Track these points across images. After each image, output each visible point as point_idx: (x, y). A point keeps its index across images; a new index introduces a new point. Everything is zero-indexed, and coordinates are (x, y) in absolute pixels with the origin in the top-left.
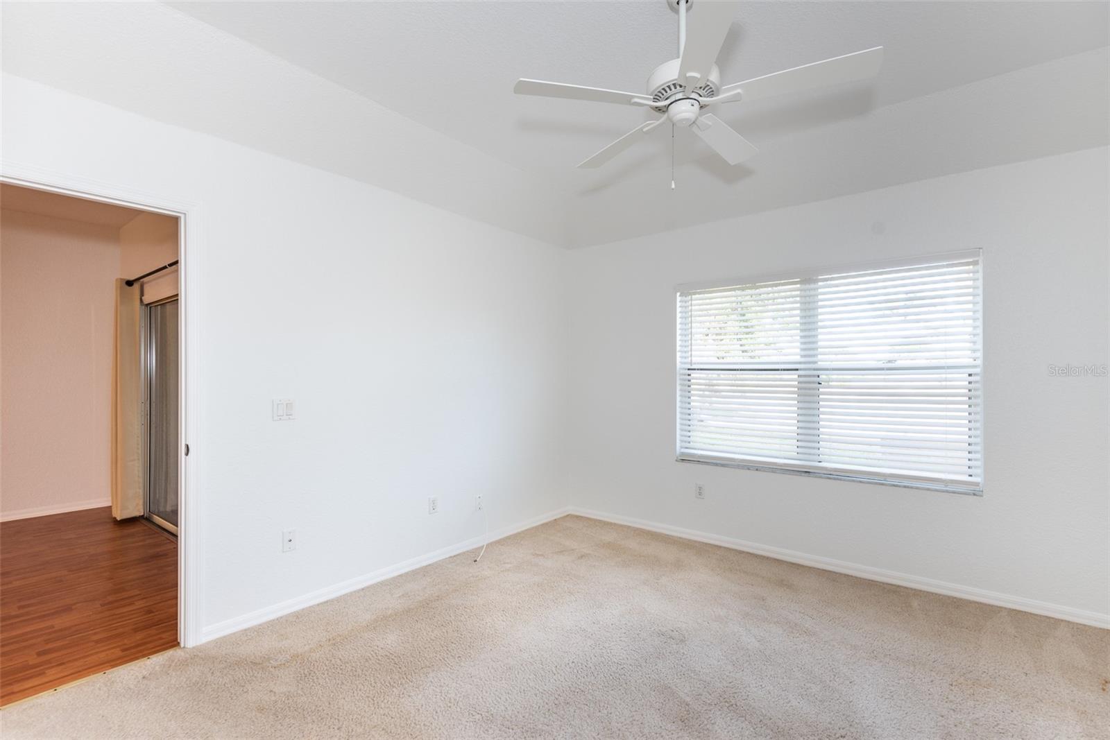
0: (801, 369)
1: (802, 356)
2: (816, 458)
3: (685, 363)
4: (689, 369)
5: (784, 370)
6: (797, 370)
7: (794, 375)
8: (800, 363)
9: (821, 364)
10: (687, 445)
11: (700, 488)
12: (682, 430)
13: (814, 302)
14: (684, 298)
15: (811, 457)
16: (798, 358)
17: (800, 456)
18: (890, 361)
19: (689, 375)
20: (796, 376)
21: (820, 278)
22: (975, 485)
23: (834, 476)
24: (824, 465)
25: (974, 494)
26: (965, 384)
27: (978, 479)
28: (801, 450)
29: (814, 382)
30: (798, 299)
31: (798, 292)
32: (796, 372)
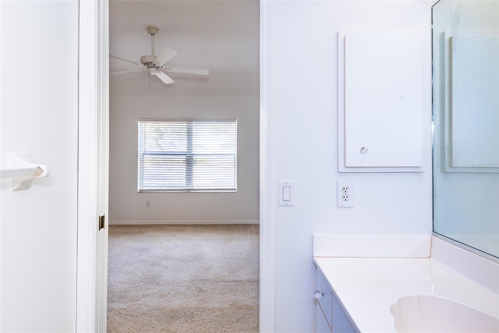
0: (187, 154)
1: (188, 150)
2: (192, 185)
3: (142, 151)
4: (143, 154)
5: (182, 155)
8: (187, 152)
9: (193, 153)
10: (142, 185)
11: (148, 203)
12: (140, 179)
13: (191, 131)
14: (141, 124)
15: (190, 186)
16: (186, 150)
17: (186, 186)
18: (214, 152)
19: (143, 156)
20: (185, 157)
21: (193, 122)
22: (235, 189)
23: (197, 191)
24: (194, 188)
25: (235, 192)
26: (233, 159)
27: (236, 188)
28: (187, 183)
29: (191, 159)
30: (186, 129)
31: (186, 127)
32: (185, 155)
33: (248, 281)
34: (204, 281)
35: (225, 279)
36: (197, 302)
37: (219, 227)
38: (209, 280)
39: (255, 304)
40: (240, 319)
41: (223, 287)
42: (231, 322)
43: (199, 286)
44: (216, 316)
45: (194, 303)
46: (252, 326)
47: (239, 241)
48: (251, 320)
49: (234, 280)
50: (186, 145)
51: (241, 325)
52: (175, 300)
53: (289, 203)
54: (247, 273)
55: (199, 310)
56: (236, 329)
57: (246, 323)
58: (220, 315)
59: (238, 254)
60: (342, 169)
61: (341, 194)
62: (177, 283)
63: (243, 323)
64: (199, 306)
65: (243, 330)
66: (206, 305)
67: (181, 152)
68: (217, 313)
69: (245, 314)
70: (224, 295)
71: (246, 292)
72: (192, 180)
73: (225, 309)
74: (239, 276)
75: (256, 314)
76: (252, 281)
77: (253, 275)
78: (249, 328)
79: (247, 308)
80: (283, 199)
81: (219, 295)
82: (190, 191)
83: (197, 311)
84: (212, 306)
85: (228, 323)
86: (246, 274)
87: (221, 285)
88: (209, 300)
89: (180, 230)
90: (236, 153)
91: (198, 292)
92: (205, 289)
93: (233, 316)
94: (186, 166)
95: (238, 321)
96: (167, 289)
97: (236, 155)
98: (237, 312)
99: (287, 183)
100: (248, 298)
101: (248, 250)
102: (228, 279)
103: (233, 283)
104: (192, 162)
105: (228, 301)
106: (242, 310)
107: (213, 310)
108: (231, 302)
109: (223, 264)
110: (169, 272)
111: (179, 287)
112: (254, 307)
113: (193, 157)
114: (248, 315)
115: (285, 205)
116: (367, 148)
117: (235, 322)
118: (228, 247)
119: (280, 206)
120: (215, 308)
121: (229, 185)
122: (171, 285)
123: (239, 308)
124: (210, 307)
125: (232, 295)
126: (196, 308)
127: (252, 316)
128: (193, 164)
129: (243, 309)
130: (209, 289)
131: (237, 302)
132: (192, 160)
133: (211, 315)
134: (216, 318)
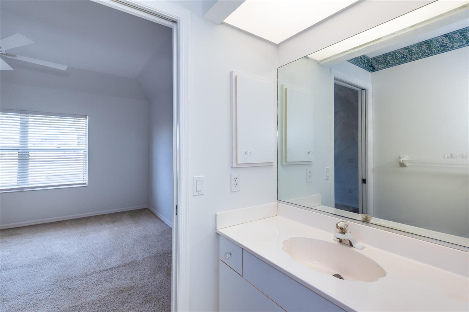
0: (20, 150)
1: (21, 144)
2: (27, 183)
5: (11, 150)
6: (18, 150)
7: (17, 152)
8: (20, 147)
9: (29, 148)
13: (26, 124)
15: (24, 184)
16: (18, 145)
17: (18, 184)
20: (18, 153)
21: (29, 115)
22: (85, 184)
23: (35, 189)
24: (30, 186)
25: (85, 186)
26: (83, 154)
27: (87, 182)
28: (19, 182)
29: (26, 155)
30: (19, 122)
31: (19, 119)
32: (18, 151)
33: (121, 266)
34: (71, 279)
35: (95, 271)
36: (71, 302)
37: (67, 223)
38: (76, 277)
39: (135, 283)
40: (125, 301)
41: (95, 279)
42: (117, 306)
43: (66, 286)
44: (99, 307)
45: (67, 303)
46: (139, 302)
47: (96, 233)
48: (136, 298)
49: (105, 269)
50: (19, 140)
51: (128, 305)
52: (39, 309)
53: (200, 193)
54: (117, 259)
55: (76, 308)
56: (124, 311)
57: (132, 302)
58: (102, 305)
59: (100, 245)
60: (234, 166)
61: (233, 182)
62: (34, 291)
63: (129, 303)
64: (73, 305)
65: (131, 309)
66: (82, 301)
67: (12, 147)
68: (99, 304)
69: (129, 295)
70: (100, 285)
71: (122, 276)
72: (28, 177)
73: (106, 297)
74: (109, 264)
75: (139, 291)
76: (124, 265)
77: (124, 260)
78: (137, 305)
79: (129, 289)
80: (197, 190)
81: (94, 288)
82: (25, 190)
83: (74, 309)
84: (89, 300)
85: (115, 308)
86: (117, 261)
87: (93, 277)
88: (84, 295)
89: (12, 235)
90: (87, 148)
91: (67, 292)
92: (75, 286)
93: (117, 301)
94: (19, 162)
95: (124, 302)
96: (22, 302)
97: (87, 150)
98: (119, 296)
99: (199, 178)
100: (126, 281)
101: (110, 239)
102: (97, 270)
103: (105, 272)
104: (27, 158)
105: (106, 290)
106: (124, 293)
107: (93, 303)
108: (110, 289)
109: (86, 258)
110: (15, 283)
111: (39, 294)
112: (135, 286)
113: (29, 153)
114: (132, 295)
115: (198, 194)
116: (250, 151)
117: (122, 305)
118: (85, 240)
119: (194, 196)
120: (95, 300)
121: (78, 180)
122: (26, 296)
123: (120, 292)
124: (88, 302)
125: (108, 283)
126: (71, 308)
127: (136, 294)
128: (29, 160)
129: (125, 291)
130: (80, 285)
131: (116, 287)
132: (28, 156)
133: (92, 308)
134: (99, 309)
